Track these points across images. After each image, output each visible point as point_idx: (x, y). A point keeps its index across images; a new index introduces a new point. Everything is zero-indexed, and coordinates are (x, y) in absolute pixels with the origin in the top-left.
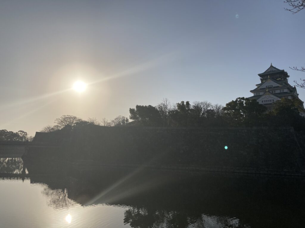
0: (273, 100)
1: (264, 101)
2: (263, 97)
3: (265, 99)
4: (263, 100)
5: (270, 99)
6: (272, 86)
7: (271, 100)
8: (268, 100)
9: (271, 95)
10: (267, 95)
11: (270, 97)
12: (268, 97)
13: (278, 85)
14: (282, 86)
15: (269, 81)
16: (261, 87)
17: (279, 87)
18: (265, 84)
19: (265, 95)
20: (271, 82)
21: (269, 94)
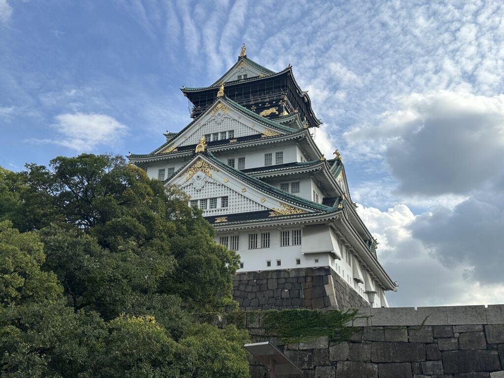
0: (225, 199)
6: (232, 132)
8: (201, 198)
9: (218, 171)
10: (200, 173)
11: (212, 181)
12: (200, 182)
13: (259, 129)
14: (276, 134)
15: (219, 111)
16: (180, 142)
17: (262, 137)
18: (200, 127)
19: (186, 171)
20: (226, 116)
21: (209, 165)
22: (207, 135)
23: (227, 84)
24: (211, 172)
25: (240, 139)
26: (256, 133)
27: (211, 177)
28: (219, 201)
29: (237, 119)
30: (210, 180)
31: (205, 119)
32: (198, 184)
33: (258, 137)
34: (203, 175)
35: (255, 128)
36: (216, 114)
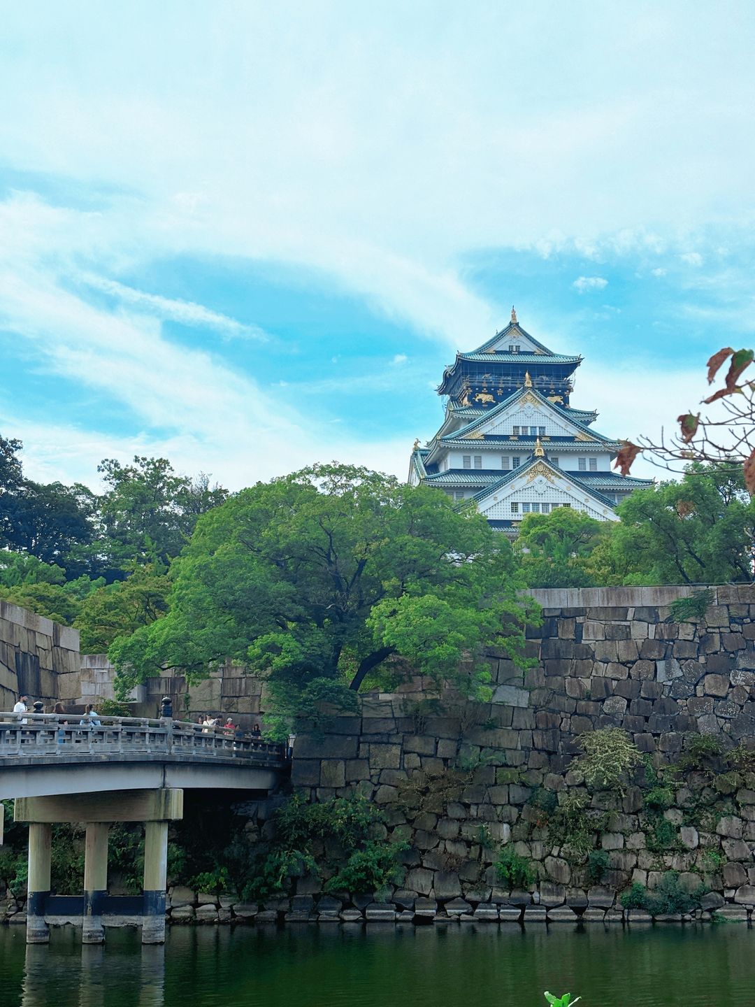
4: (520, 499)
5: (551, 497)
11: (554, 487)
12: (542, 486)
13: (572, 431)
14: (590, 440)
15: (529, 404)
16: (487, 429)
17: (576, 440)
18: (507, 416)
19: (527, 473)
20: (536, 410)
21: (550, 470)
22: (516, 428)
23: (498, 353)
24: (553, 477)
25: (554, 439)
26: (571, 435)
27: (553, 483)
29: (548, 415)
30: (551, 486)
31: (514, 409)
32: (540, 488)
33: (571, 439)
34: (545, 480)
35: (568, 429)
36: (525, 406)
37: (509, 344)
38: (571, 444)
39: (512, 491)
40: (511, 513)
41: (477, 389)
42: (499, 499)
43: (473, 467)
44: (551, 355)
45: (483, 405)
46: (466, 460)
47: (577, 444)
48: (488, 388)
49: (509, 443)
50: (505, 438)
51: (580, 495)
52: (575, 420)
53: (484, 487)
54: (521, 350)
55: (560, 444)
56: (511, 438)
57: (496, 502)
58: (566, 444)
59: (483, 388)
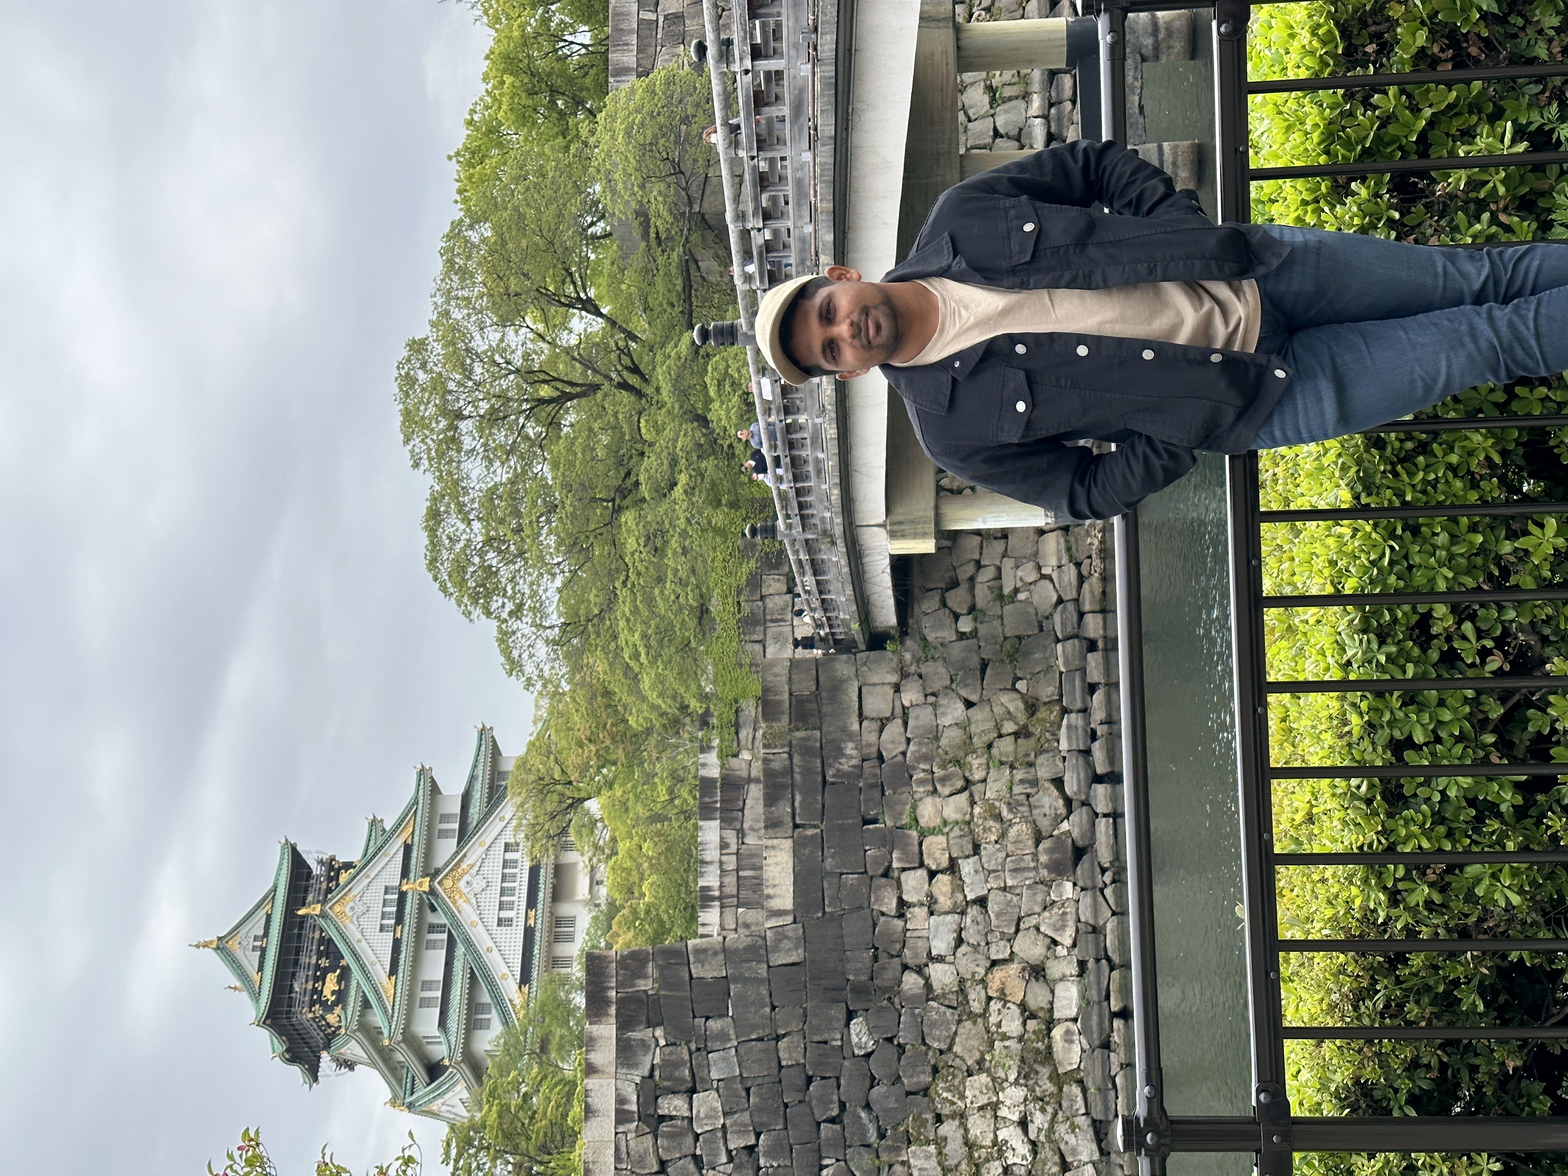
0: (507, 847)
1: (505, 914)
2: (468, 914)
3: (493, 897)
4: (492, 915)
5: (494, 869)
6: (387, 889)
7: (506, 864)
8: (500, 880)
9: (465, 855)
10: (462, 884)
11: (478, 864)
12: (475, 883)
13: (396, 847)
14: (412, 822)
15: (347, 909)
16: (381, 972)
17: (409, 841)
18: (364, 941)
19: (454, 903)
20: (358, 899)
21: (452, 870)
22: (382, 928)
23: (261, 968)
24: (464, 866)
25: (405, 873)
26: (402, 849)
27: (472, 866)
28: (510, 856)
29: (368, 880)
30: (476, 868)
31: (353, 932)
32: (479, 884)
33: (408, 849)
34: (467, 878)
35: (392, 853)
36: (350, 914)
37: (249, 953)
38: (415, 848)
39: (480, 925)
40: (514, 927)
41: (315, 997)
42: (490, 944)
43: (439, 994)
44: (275, 889)
45: (343, 987)
46: (426, 1003)
47: (416, 839)
48: (316, 979)
49: (405, 939)
50: (397, 945)
51: (494, 827)
52: (379, 843)
53: (471, 968)
54: (261, 933)
55: (413, 861)
56: (398, 935)
57: (495, 950)
58: (414, 854)
59: (314, 991)
